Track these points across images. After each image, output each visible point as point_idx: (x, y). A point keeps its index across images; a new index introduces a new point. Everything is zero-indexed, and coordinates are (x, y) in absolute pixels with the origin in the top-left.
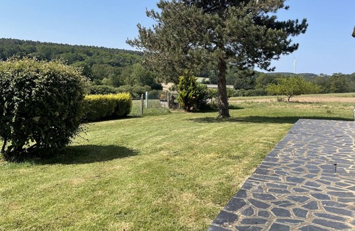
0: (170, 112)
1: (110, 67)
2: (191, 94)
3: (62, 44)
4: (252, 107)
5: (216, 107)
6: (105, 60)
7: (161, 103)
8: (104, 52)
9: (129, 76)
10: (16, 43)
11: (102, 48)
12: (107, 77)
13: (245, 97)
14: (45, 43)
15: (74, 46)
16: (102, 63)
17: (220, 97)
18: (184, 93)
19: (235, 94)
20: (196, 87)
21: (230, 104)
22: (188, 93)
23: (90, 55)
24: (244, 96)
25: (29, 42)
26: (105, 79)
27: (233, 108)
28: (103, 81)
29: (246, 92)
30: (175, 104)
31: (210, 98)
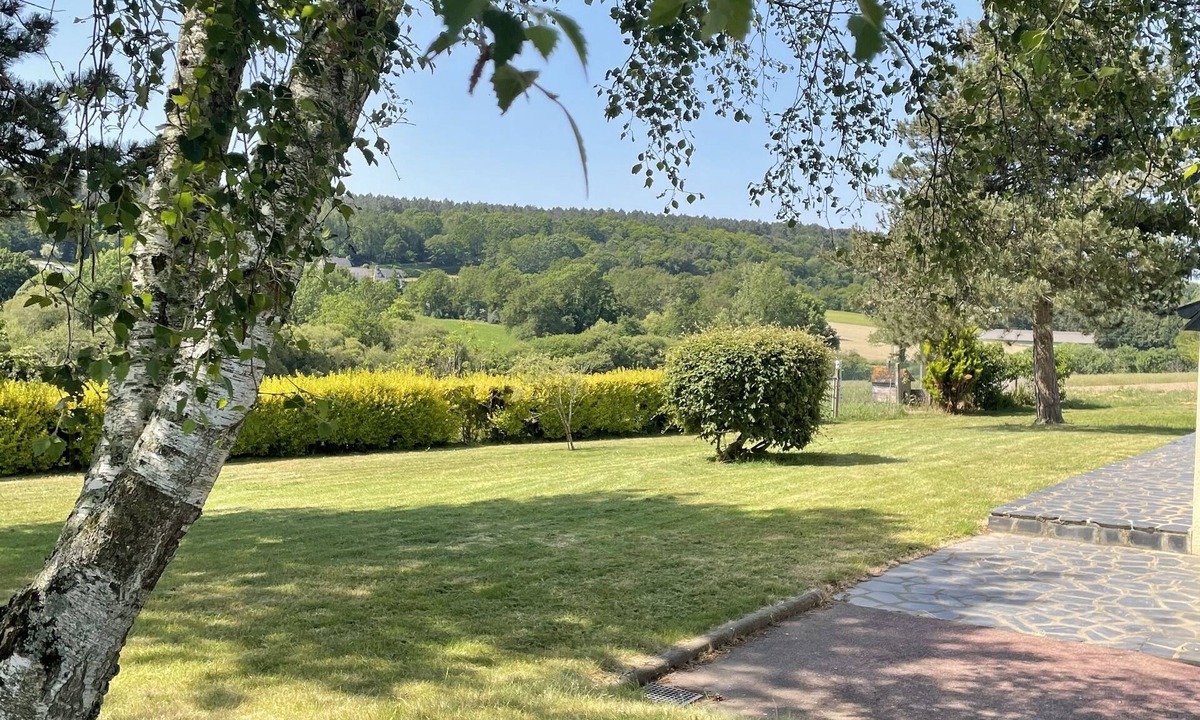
0: (904, 414)
1: (662, 277)
2: (959, 368)
3: (515, 209)
4: (1136, 405)
5: (1028, 403)
6: (646, 252)
7: (876, 389)
8: (643, 229)
9: (729, 306)
10: (385, 208)
11: (636, 214)
12: (658, 308)
13: (1139, 376)
14: (467, 206)
15: (551, 212)
16: (638, 264)
17: (1038, 375)
18: (941, 365)
19: (1098, 363)
20: (972, 350)
21: (1069, 397)
22: (953, 365)
23: (599, 237)
24: (1133, 369)
25: (422, 205)
26: (652, 315)
27: (1076, 405)
28: (645, 323)
29: (1142, 358)
30: (916, 393)
31: (1013, 377)
